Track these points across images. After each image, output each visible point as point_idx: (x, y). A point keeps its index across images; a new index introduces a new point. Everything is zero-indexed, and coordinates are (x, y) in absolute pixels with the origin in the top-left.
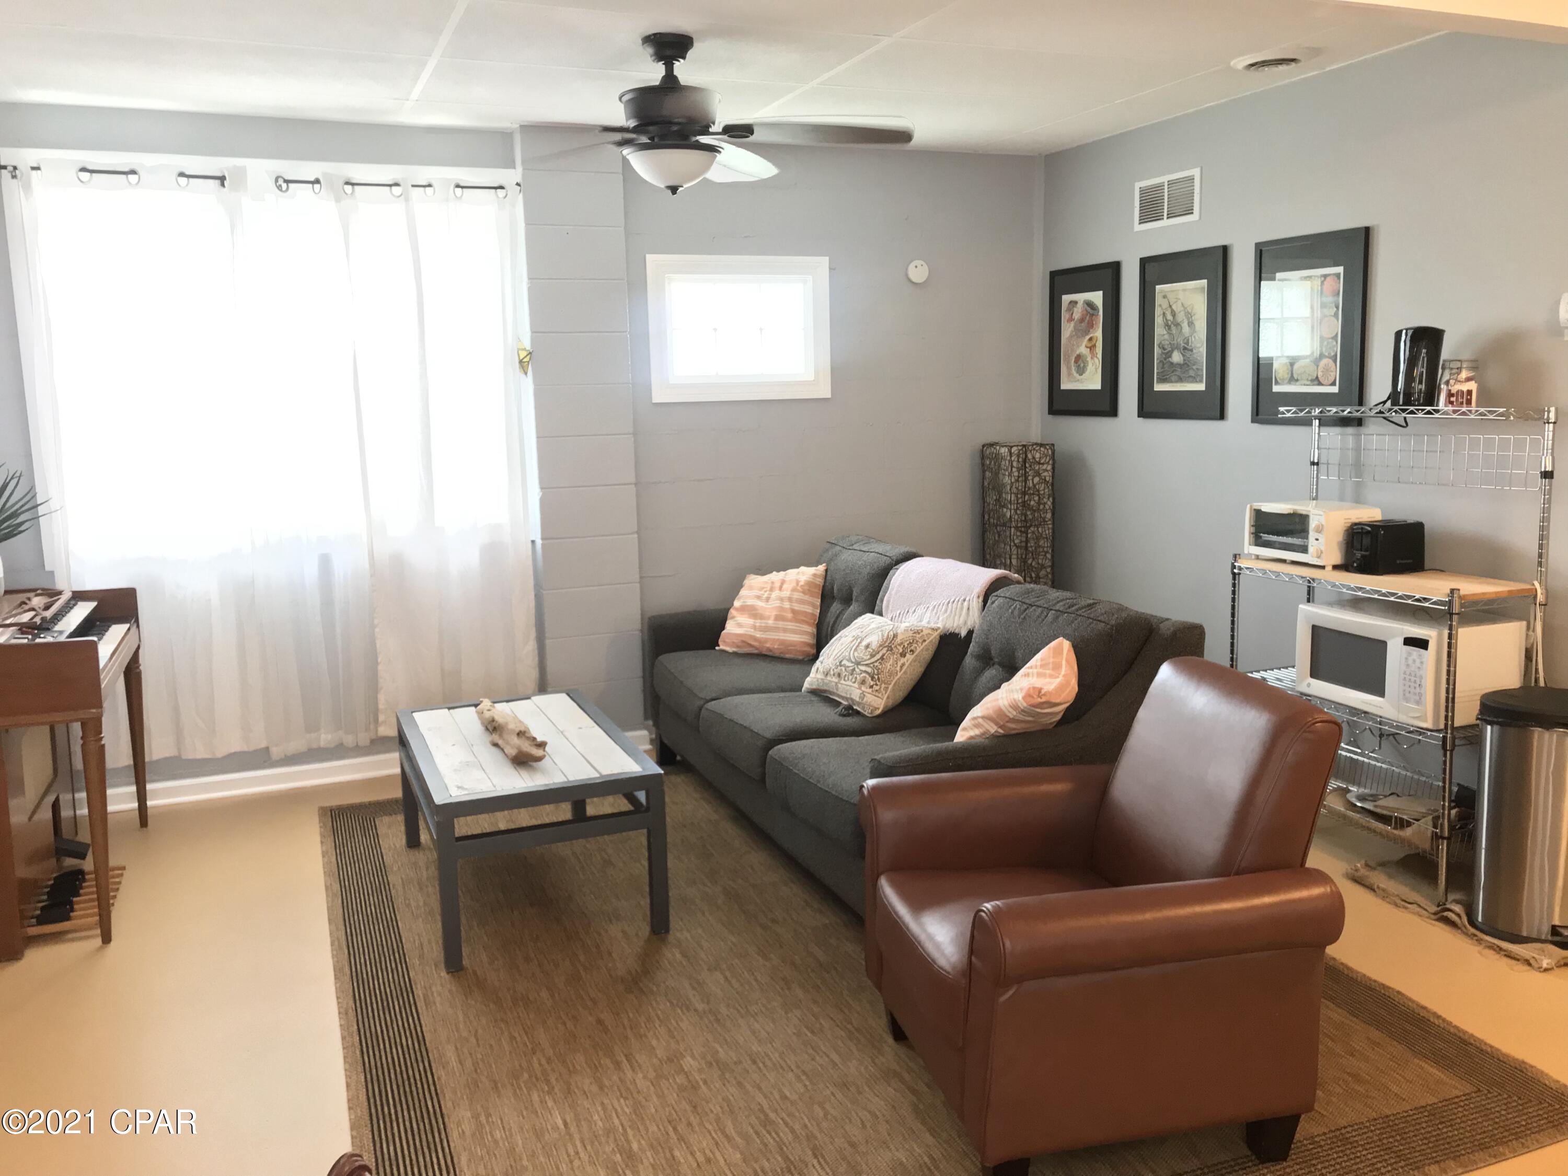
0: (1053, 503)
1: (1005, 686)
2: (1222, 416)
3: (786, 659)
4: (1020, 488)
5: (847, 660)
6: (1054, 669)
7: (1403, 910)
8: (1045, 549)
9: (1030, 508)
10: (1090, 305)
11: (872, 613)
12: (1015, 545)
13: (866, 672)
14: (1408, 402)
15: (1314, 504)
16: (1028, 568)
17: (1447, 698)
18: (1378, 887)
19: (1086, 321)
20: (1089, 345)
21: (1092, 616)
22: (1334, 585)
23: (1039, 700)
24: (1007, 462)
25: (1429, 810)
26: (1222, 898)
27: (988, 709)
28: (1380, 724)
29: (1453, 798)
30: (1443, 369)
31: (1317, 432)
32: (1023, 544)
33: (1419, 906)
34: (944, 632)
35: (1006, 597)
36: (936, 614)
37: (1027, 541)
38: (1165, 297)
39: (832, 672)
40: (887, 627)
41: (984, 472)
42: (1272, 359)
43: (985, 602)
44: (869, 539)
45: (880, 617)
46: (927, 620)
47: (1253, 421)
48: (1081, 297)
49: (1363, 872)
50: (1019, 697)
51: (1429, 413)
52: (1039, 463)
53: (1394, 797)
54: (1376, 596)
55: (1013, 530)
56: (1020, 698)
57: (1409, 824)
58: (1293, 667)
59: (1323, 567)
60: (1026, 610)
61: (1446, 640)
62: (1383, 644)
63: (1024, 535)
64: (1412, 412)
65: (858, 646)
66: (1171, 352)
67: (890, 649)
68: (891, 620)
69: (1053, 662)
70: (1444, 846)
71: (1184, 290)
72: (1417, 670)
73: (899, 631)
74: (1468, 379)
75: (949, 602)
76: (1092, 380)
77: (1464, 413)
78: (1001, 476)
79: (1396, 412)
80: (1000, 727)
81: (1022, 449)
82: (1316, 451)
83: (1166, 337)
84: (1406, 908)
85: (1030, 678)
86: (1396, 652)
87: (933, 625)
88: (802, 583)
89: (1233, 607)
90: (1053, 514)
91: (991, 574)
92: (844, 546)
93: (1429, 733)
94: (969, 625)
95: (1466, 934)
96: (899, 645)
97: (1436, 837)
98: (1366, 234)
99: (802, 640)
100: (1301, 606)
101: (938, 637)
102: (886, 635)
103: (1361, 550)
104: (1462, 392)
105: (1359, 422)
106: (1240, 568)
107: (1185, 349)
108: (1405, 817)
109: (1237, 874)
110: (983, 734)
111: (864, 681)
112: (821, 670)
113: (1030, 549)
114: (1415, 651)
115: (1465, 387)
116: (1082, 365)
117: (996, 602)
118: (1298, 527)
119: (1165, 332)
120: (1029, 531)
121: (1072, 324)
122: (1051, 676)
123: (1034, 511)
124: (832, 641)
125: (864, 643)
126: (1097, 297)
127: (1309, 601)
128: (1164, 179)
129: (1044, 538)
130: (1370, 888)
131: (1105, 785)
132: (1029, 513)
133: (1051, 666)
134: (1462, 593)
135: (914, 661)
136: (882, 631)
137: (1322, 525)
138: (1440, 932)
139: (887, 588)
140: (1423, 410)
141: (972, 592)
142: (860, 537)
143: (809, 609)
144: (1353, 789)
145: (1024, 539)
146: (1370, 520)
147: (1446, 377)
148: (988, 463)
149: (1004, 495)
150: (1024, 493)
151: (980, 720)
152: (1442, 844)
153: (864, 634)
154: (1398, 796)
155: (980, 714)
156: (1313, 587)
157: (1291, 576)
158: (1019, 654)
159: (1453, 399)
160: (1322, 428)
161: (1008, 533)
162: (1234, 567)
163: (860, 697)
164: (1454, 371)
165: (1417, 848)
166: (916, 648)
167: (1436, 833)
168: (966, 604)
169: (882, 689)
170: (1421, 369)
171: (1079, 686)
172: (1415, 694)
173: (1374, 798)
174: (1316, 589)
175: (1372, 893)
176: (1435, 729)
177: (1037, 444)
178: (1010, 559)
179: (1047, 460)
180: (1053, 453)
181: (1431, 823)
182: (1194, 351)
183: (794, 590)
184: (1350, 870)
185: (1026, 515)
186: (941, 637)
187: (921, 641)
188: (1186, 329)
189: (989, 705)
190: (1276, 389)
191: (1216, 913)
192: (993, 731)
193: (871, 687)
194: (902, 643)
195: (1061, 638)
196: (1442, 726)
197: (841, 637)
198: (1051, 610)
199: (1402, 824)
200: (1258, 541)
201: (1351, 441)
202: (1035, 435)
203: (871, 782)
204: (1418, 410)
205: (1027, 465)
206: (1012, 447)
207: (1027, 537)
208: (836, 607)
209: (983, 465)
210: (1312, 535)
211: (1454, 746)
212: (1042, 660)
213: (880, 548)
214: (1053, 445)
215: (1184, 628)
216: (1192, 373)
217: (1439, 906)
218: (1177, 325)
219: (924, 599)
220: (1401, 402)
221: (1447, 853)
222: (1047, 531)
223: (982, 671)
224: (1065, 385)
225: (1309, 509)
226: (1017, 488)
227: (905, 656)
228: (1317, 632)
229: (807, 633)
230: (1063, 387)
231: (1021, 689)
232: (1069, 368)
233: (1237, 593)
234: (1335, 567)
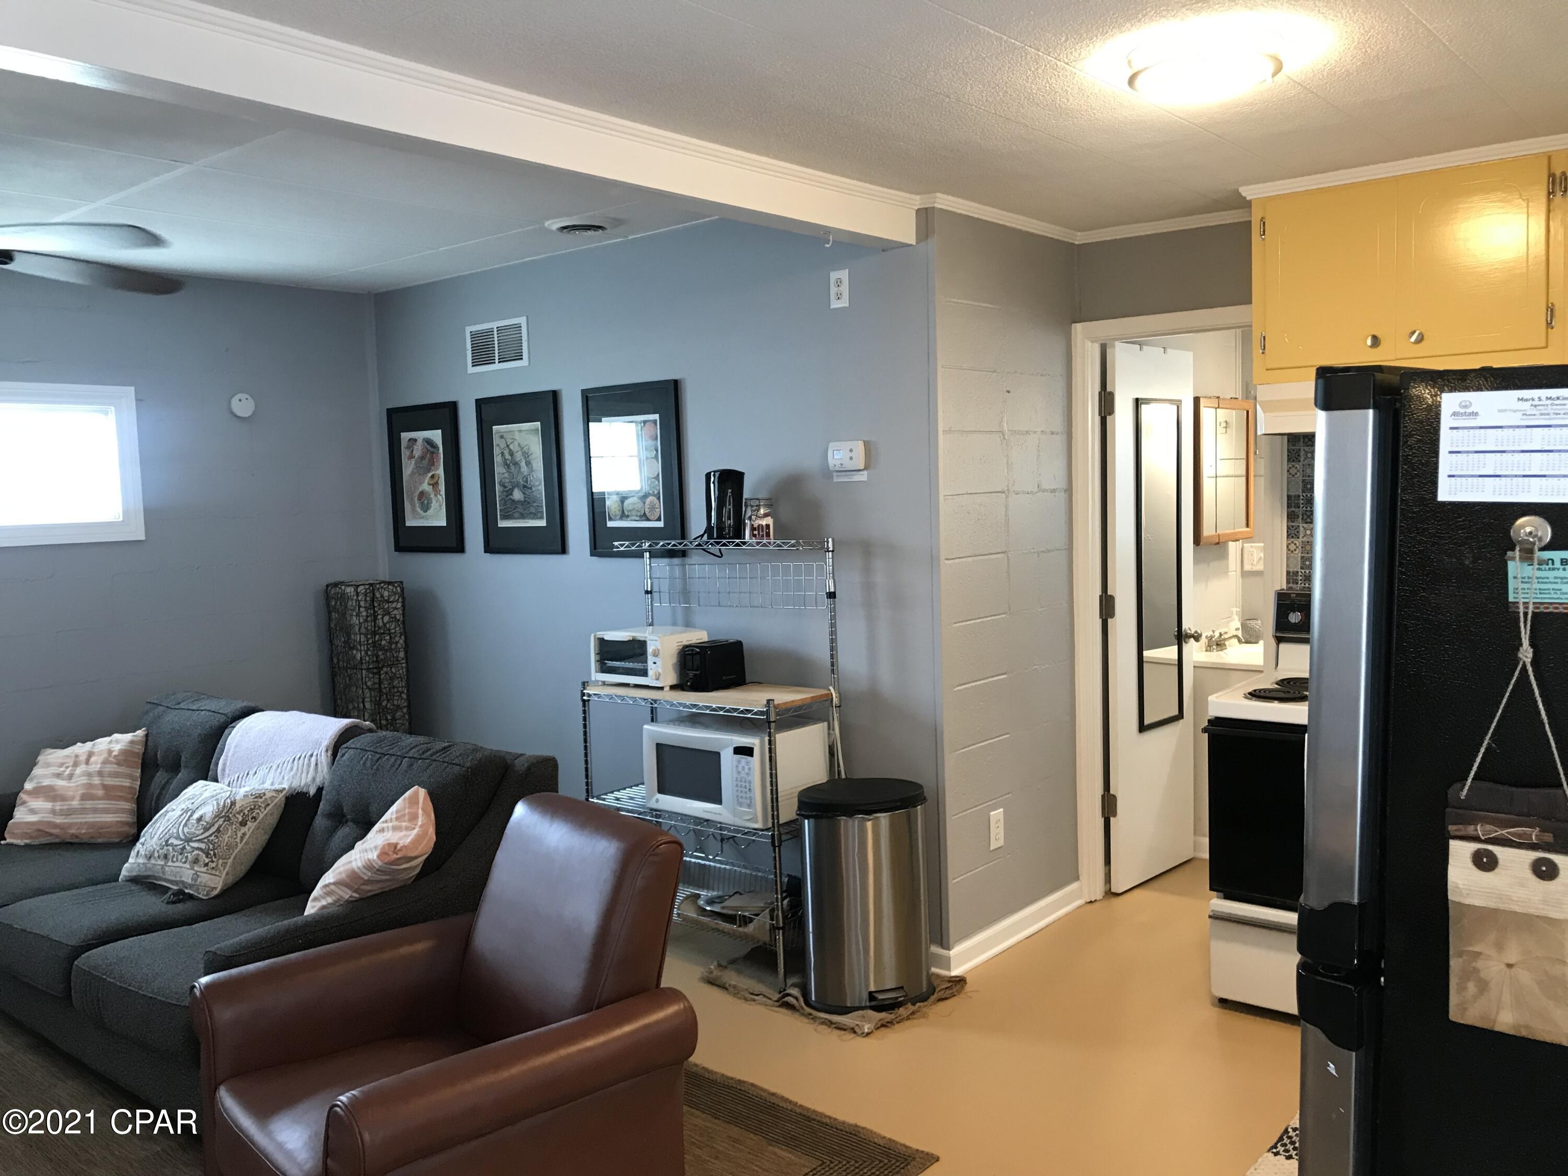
0: (405, 641)
1: (359, 845)
2: (563, 550)
3: (99, 844)
4: (369, 628)
5: (176, 838)
6: (410, 820)
7: (753, 1003)
8: (400, 689)
9: (382, 648)
10: (429, 442)
11: (206, 779)
12: (368, 687)
13: (198, 849)
14: (720, 536)
15: (651, 630)
16: (383, 711)
17: (772, 798)
18: (730, 985)
19: (427, 459)
20: (432, 482)
21: (447, 760)
22: (672, 705)
23: (395, 856)
24: (354, 602)
25: (766, 903)
26: (586, 1036)
27: (340, 873)
28: (721, 830)
29: (785, 888)
30: (746, 506)
31: (648, 563)
32: (377, 686)
33: (765, 996)
34: (290, 792)
35: (357, 749)
36: (280, 773)
37: (380, 683)
38: (502, 437)
39: (156, 855)
40: (223, 795)
41: (330, 613)
42: (603, 493)
43: (334, 755)
44: (199, 696)
45: (215, 784)
46: (270, 782)
47: (592, 555)
48: (421, 435)
49: (717, 973)
50: (373, 855)
51: (737, 545)
52: (388, 602)
53: (737, 896)
54: (708, 712)
55: (364, 672)
56: (375, 857)
57: (751, 920)
58: (643, 784)
59: (662, 688)
60: (378, 759)
61: (767, 747)
62: (717, 755)
63: (377, 676)
64: (724, 545)
65: (188, 820)
66: (512, 490)
67: (228, 819)
68: (229, 786)
69: (409, 813)
70: (780, 937)
71: (520, 431)
72: (746, 776)
73: (238, 798)
74: (766, 515)
75: (294, 759)
76: (437, 518)
77: (764, 545)
78: (348, 617)
79: (711, 544)
80: (355, 891)
81: (369, 588)
82: (649, 580)
83: (506, 475)
84: (754, 1000)
85: (385, 834)
86: (728, 760)
87: (277, 786)
88: (115, 753)
89: (585, 733)
90: (406, 653)
91: (343, 723)
92: (169, 705)
93: (761, 833)
94: (318, 781)
95: (803, 1015)
96: (239, 813)
97: (774, 928)
98: (675, 385)
99: (119, 819)
100: (645, 727)
101: (283, 799)
102: (222, 804)
103: (693, 670)
104: (762, 525)
105: (683, 554)
106: (589, 695)
107: (525, 487)
108: (746, 914)
109: (598, 1008)
110: (335, 902)
111: (197, 859)
112: (142, 852)
113: (384, 691)
114: (744, 759)
115: (764, 522)
116: (426, 502)
117: (347, 755)
118: (638, 651)
119: (505, 471)
120: (382, 672)
121: (413, 461)
122: (407, 829)
123: (386, 651)
124: (155, 818)
125: (196, 816)
126: (436, 435)
127: (652, 720)
128: (494, 325)
129: (398, 678)
130: (723, 987)
131: (467, 936)
132: (380, 653)
133: (407, 818)
134: (776, 703)
135: (257, 828)
136: (217, 800)
137: (659, 650)
138: (783, 1017)
139: (222, 750)
140: (733, 542)
141: (320, 745)
142: (189, 694)
143: (127, 783)
144: (703, 893)
145: (377, 681)
146: (698, 641)
147: (749, 514)
148: (333, 603)
149: (353, 637)
150: (374, 633)
151: (332, 887)
152: (779, 934)
153: (196, 805)
154: (741, 894)
155: (332, 881)
156: (656, 708)
157: (634, 699)
158: (373, 808)
159: (756, 532)
160: (653, 560)
161: (359, 676)
162: (583, 695)
163: (192, 879)
164: (754, 508)
165: (759, 941)
166: (258, 813)
167: (773, 924)
168: (313, 759)
169: (220, 866)
170: (729, 507)
171: (437, 834)
172: (746, 798)
173: (720, 899)
174: (658, 709)
175: (726, 992)
176: (765, 828)
177: (383, 582)
178: (363, 702)
179: (397, 598)
180: (402, 590)
181: (768, 917)
182: (534, 489)
183: (105, 762)
184: (705, 973)
185: (377, 656)
186: (287, 799)
187: (263, 806)
188: (524, 468)
189: (342, 869)
190: (610, 524)
191: (580, 1052)
192: (347, 897)
193: (206, 865)
194: (242, 811)
195: (416, 787)
196: (770, 825)
197: (167, 812)
198: (405, 757)
199: (746, 921)
200: (604, 669)
201: (677, 572)
202: (383, 573)
203: (204, 980)
204: (729, 542)
205: (376, 604)
206: (358, 586)
207: (380, 678)
208: (160, 777)
209: (328, 605)
210: (651, 659)
211: (781, 842)
212: (397, 812)
213: (212, 705)
214: (402, 582)
215: (537, 762)
216: (532, 510)
217: (780, 992)
218: (516, 464)
219: (266, 758)
220: (715, 536)
221: (783, 941)
222: (401, 670)
223: (334, 831)
224: (409, 523)
225: (646, 635)
226: (366, 628)
227: (246, 824)
228: (661, 749)
229: (122, 811)
230: (408, 524)
231: (376, 848)
232: (413, 505)
233: (587, 719)
234: (673, 687)
